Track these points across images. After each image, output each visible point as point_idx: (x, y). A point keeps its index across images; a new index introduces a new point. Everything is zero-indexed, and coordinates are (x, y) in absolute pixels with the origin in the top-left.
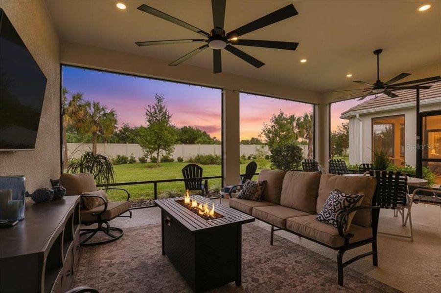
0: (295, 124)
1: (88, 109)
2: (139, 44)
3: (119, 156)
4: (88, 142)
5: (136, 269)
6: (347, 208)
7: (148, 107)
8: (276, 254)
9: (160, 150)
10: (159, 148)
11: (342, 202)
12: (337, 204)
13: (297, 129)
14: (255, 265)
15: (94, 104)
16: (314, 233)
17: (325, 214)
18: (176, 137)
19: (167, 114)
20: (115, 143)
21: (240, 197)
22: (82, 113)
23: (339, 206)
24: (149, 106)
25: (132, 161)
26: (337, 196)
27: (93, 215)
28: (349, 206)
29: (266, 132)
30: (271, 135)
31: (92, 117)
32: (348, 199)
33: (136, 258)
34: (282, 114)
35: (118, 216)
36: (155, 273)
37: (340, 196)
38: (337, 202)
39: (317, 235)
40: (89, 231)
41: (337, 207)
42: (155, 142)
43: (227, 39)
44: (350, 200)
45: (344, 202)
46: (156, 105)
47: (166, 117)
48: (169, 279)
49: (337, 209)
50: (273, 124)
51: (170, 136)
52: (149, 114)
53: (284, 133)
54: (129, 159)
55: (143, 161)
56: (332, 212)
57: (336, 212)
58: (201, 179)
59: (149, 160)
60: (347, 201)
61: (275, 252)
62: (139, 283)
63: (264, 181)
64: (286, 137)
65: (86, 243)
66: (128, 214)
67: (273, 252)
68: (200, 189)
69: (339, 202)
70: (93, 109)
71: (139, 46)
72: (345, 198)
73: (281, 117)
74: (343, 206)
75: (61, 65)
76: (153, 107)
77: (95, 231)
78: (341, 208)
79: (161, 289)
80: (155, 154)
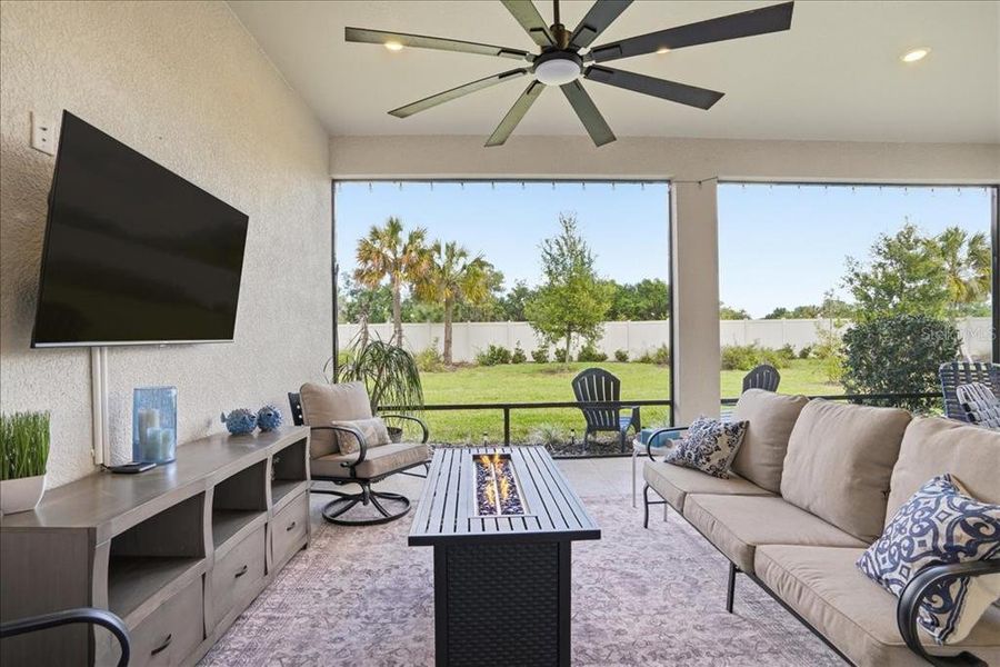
0: (963, 253)
1: (436, 255)
2: (398, 113)
3: (493, 348)
4: (438, 320)
5: (381, 592)
6: (961, 555)
7: (545, 244)
8: (729, 643)
9: (573, 334)
10: (569, 331)
11: (942, 529)
12: (923, 533)
13: (971, 270)
14: (645, 659)
15: (447, 247)
16: (823, 614)
17: (880, 557)
18: (607, 306)
19: (586, 254)
20: (486, 321)
21: (672, 462)
22: (424, 265)
23: (928, 539)
24: (547, 241)
25: (519, 358)
26: (932, 505)
27: (342, 466)
28: (970, 550)
29: (857, 283)
30: (871, 292)
31: (442, 272)
32: (971, 520)
33: (397, 567)
34: (910, 230)
35: (400, 471)
36: (407, 611)
37: (944, 506)
38: (925, 524)
39: (830, 621)
40: (345, 497)
41: (922, 544)
42: (561, 318)
43: (575, 52)
44: (978, 525)
45: (950, 530)
46: (563, 238)
47: (582, 262)
48: (422, 634)
49: (917, 551)
50: (881, 259)
51: (593, 303)
52: (548, 257)
53: (920, 283)
54: (513, 354)
55: (540, 358)
56: (900, 556)
57: (913, 560)
58: (619, 405)
59: (552, 356)
60: (965, 527)
61: (727, 634)
62: (367, 624)
63: (741, 424)
64: (926, 297)
65: (336, 519)
66: (420, 470)
67: (721, 636)
68: (617, 428)
69: (933, 526)
70: (444, 257)
71: (402, 117)
72: (957, 514)
73: (907, 239)
74: (941, 543)
75: (334, 181)
76: (558, 243)
77: (356, 498)
78: (935, 551)
79: (395, 652)
80: (562, 344)
